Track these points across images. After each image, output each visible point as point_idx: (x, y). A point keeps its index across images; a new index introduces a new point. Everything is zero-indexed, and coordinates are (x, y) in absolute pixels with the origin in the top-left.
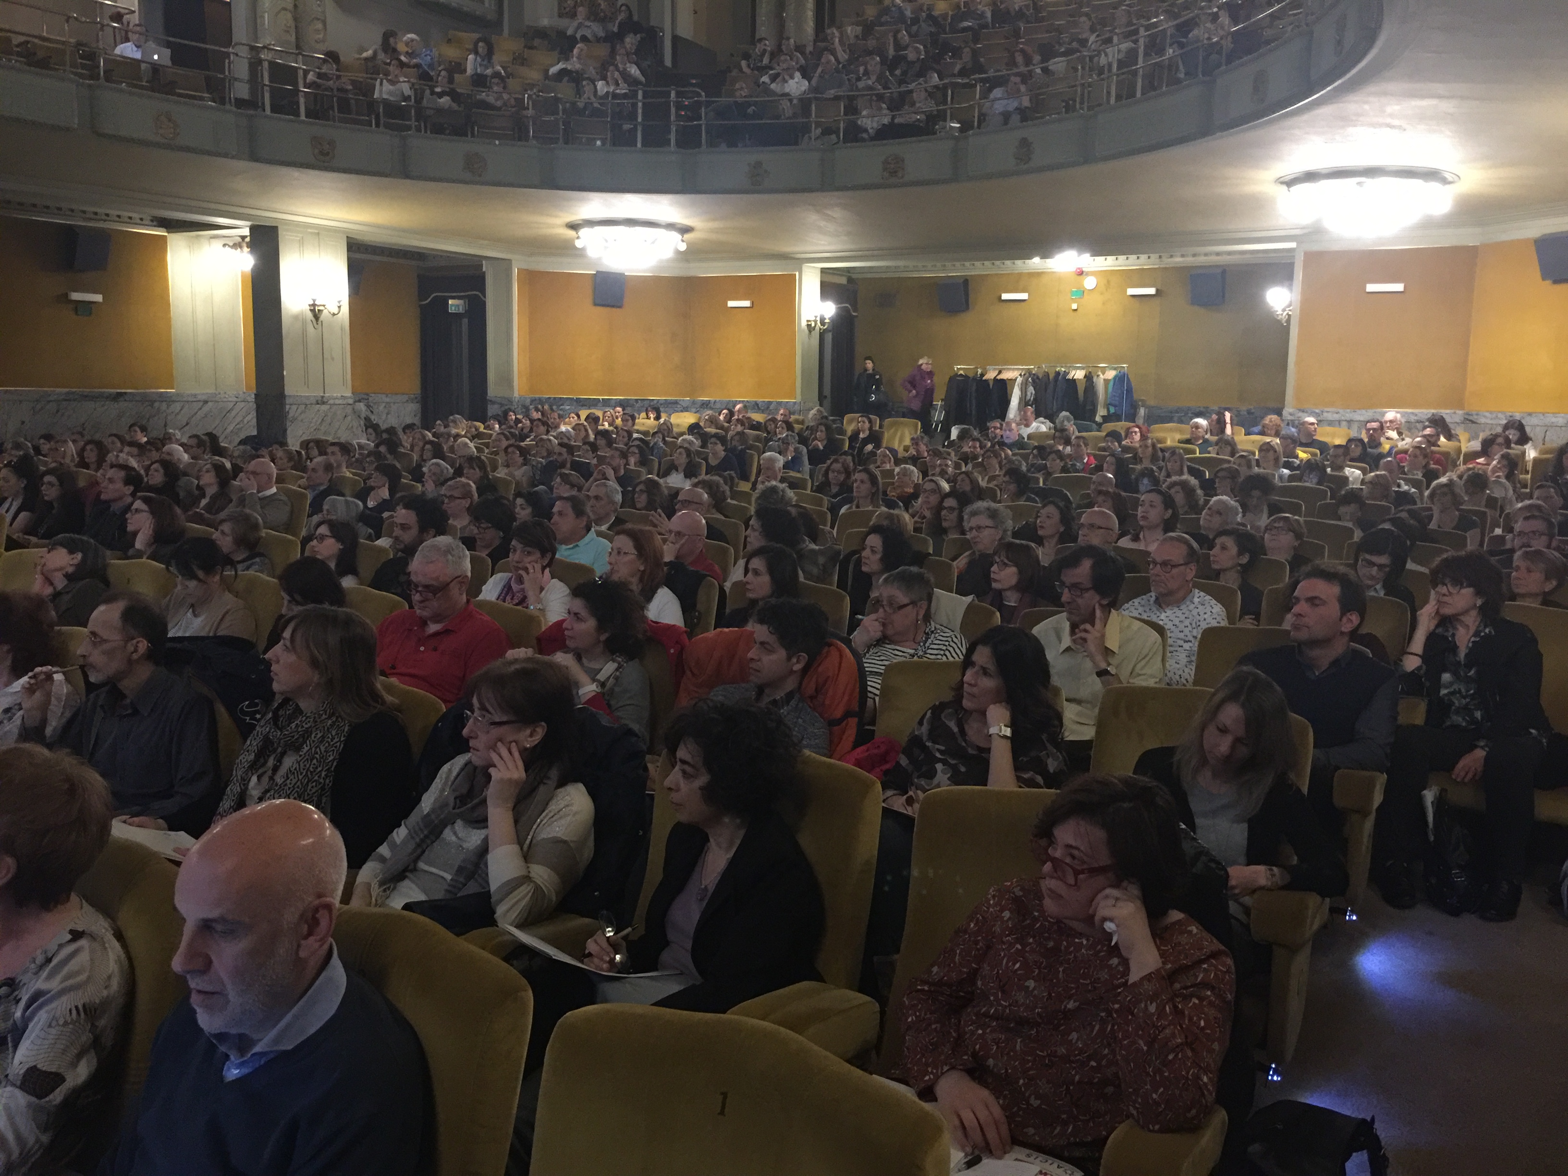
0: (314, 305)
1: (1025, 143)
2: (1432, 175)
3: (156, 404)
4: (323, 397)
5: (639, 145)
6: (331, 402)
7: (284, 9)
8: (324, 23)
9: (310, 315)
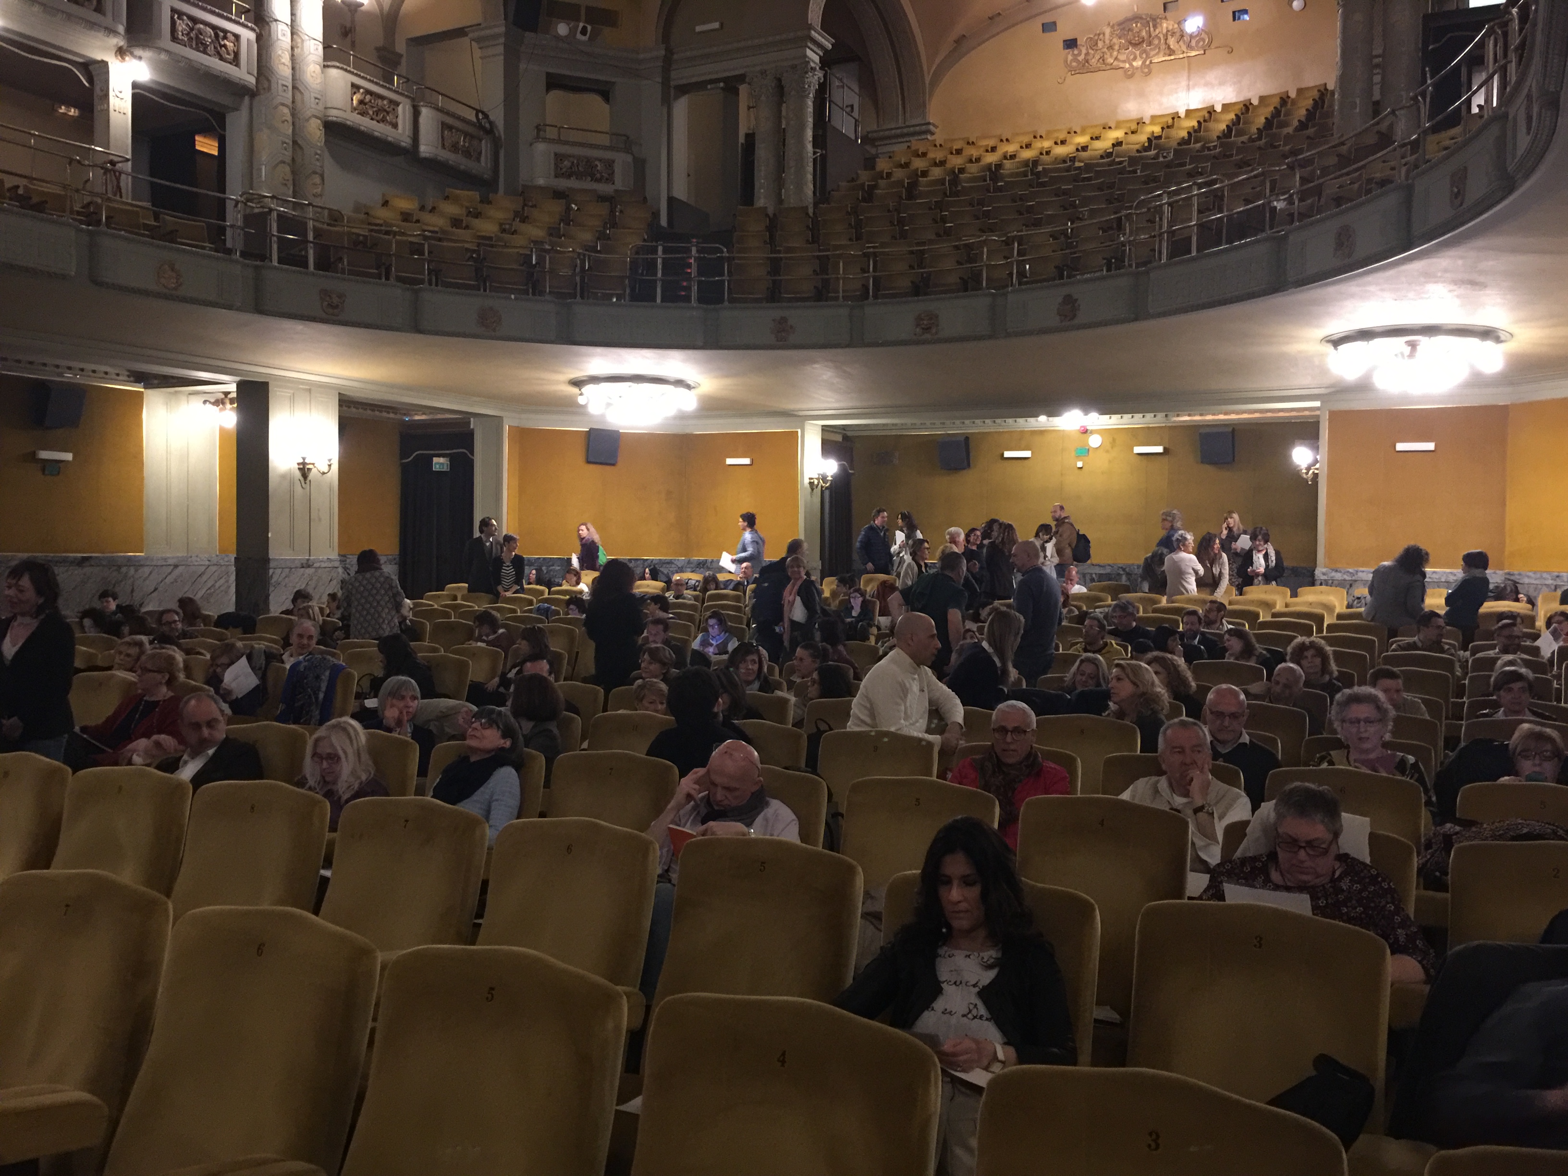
0: (304, 464)
1: (1069, 300)
2: (1487, 334)
3: (124, 570)
4: (308, 560)
5: (659, 300)
6: (315, 565)
7: (283, 162)
8: (322, 177)
9: (298, 474)
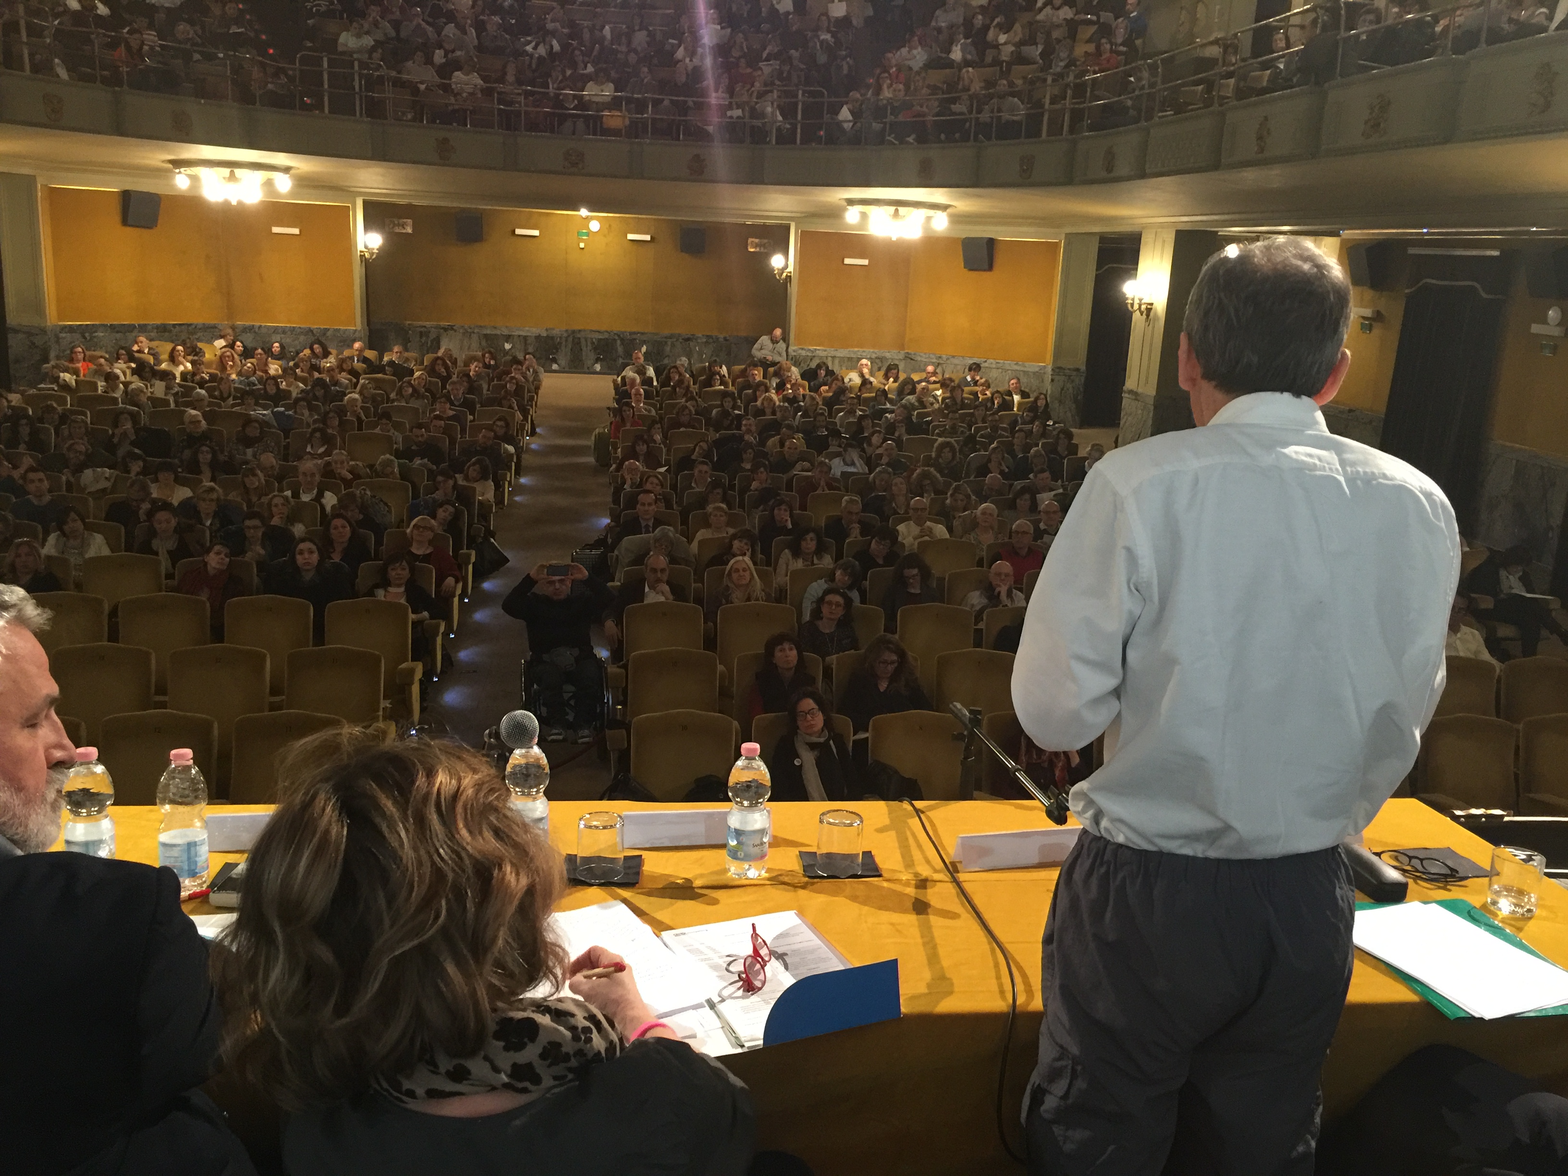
5: (326, 110)
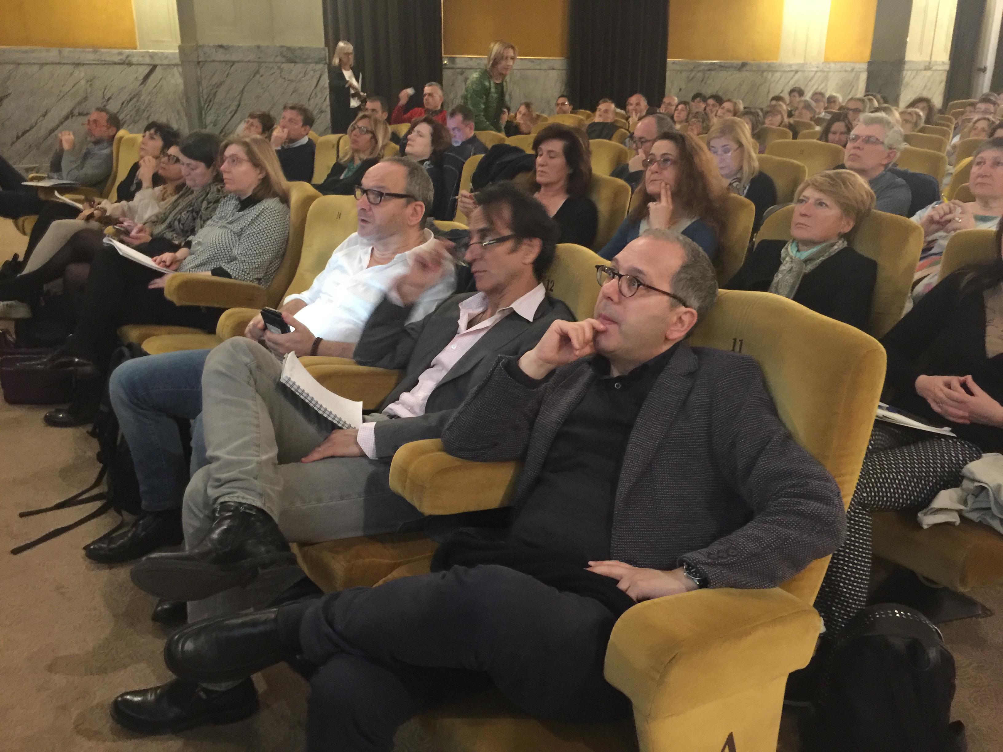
6: (934, 68)
